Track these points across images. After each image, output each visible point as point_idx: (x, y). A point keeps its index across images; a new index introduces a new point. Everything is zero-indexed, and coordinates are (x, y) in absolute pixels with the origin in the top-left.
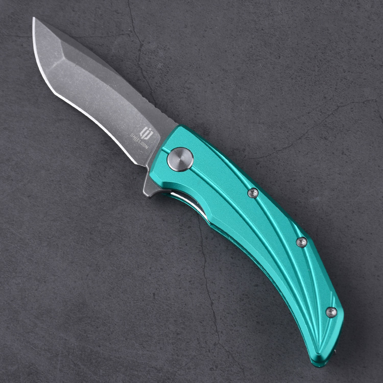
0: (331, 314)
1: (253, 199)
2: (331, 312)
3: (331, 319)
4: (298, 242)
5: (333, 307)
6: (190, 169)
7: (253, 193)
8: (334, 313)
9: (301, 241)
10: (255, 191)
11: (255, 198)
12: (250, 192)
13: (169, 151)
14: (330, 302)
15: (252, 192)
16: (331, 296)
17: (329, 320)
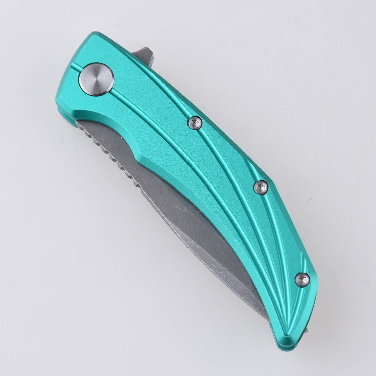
0: (302, 282)
1: (196, 131)
2: (302, 279)
3: (303, 289)
4: (256, 187)
5: (305, 272)
6: (110, 92)
7: (194, 123)
8: (306, 280)
9: (260, 186)
10: (198, 120)
11: (198, 130)
12: (190, 122)
13: (81, 69)
14: (300, 266)
15: (194, 121)
16: (302, 258)
17: (300, 291)
